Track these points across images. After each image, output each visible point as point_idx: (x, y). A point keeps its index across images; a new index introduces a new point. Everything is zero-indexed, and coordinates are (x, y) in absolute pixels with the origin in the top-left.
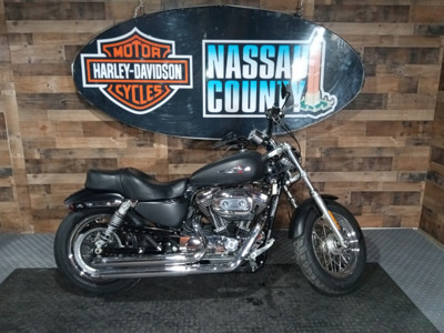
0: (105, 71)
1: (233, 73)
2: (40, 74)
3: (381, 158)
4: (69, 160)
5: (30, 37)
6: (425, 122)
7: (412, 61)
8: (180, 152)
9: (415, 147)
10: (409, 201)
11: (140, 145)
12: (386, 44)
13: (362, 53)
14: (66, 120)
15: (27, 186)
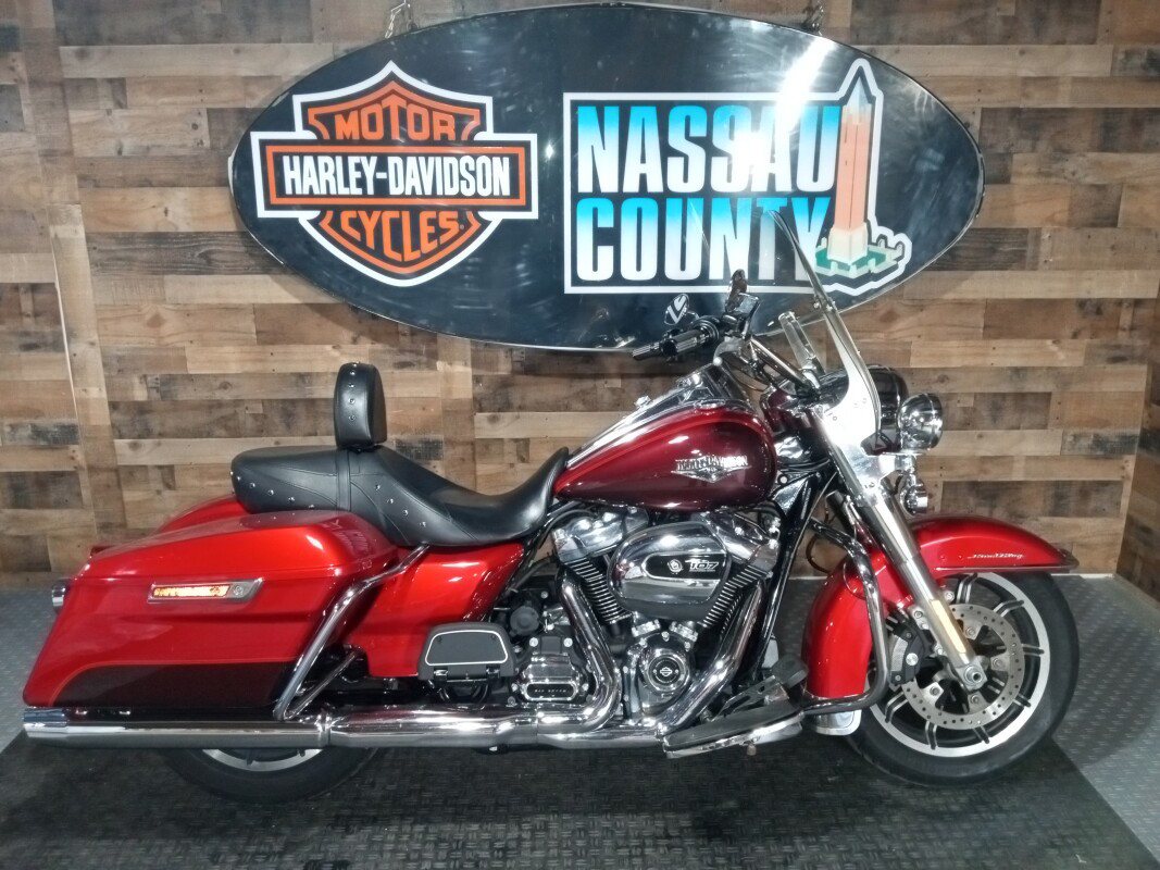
0: (313, 176)
1: (643, 178)
2: (146, 183)
3: (1020, 397)
4: (220, 404)
5: (119, 88)
6: (1137, 303)
7: (1105, 146)
8: (505, 384)
9: (1110, 368)
10: (1092, 505)
11: (403, 365)
12: (1037, 100)
13: (976, 122)
14: (214, 301)
15: (117, 470)
